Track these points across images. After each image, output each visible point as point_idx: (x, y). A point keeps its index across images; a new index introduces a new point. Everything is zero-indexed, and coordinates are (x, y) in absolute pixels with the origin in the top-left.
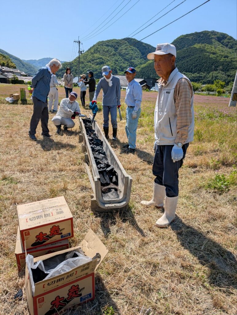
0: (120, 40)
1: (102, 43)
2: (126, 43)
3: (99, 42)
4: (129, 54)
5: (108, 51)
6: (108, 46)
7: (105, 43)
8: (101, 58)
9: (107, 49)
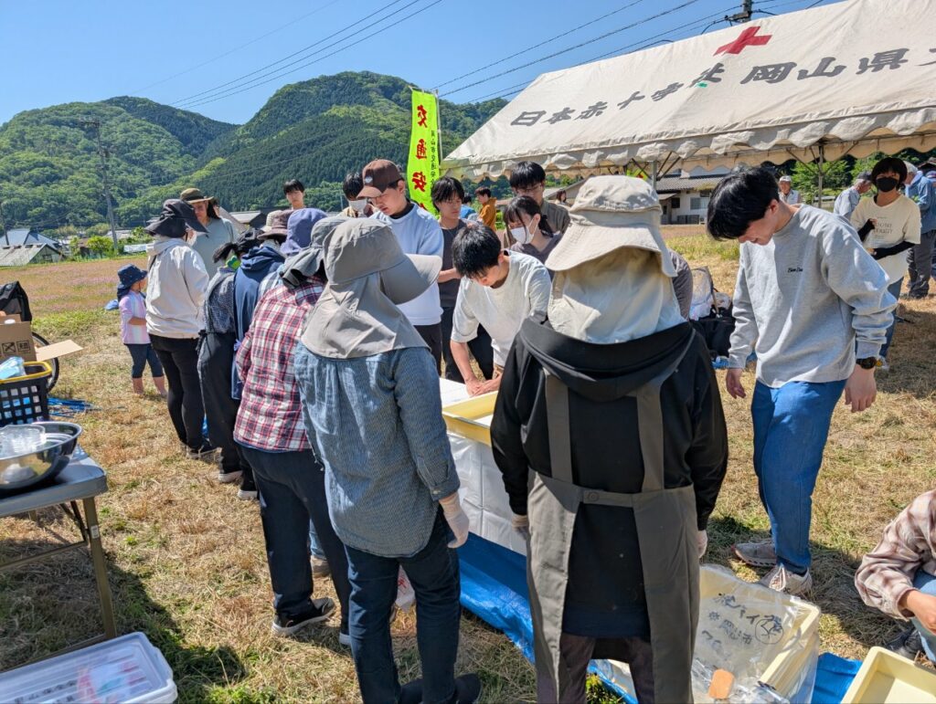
0: (97, 105)
1: (34, 117)
2: (120, 113)
3: (21, 114)
4: (139, 144)
5: (62, 141)
6: (58, 123)
7: (47, 116)
8: (45, 164)
9: (57, 133)
